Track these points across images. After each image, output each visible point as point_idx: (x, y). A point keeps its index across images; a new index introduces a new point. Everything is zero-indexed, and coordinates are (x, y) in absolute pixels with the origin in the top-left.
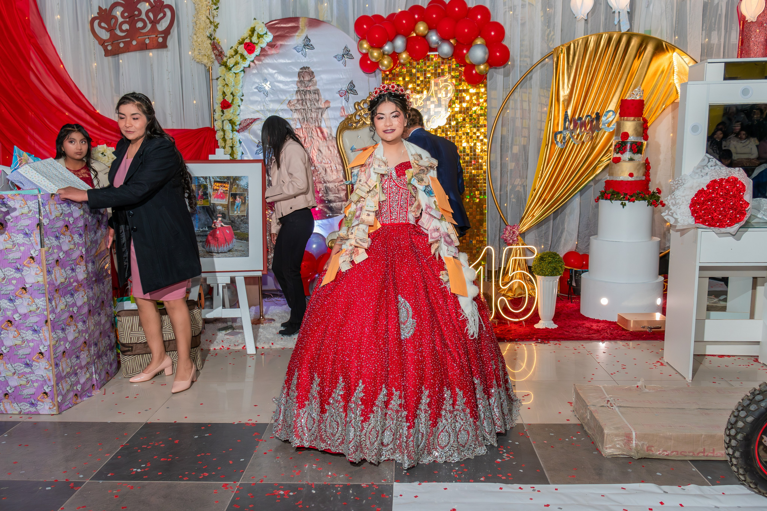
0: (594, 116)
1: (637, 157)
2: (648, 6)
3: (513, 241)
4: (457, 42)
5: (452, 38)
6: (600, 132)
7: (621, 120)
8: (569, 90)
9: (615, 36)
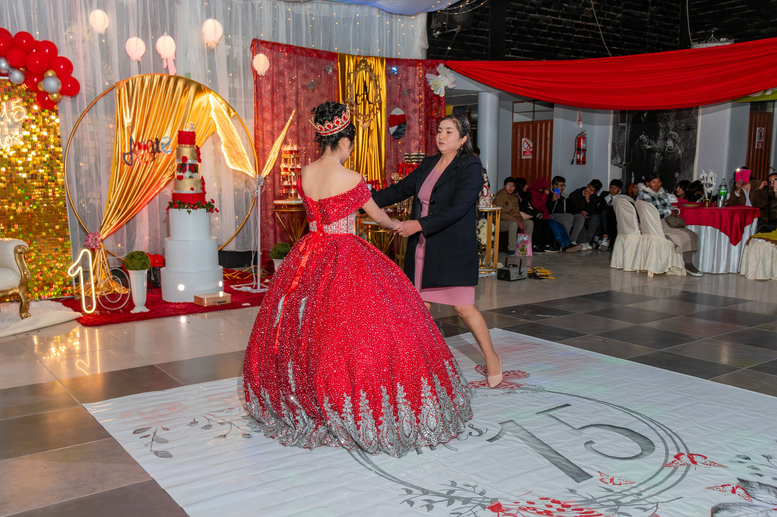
0: (154, 141)
1: (195, 175)
2: (186, 55)
3: (96, 246)
4: (27, 70)
5: (22, 67)
6: (160, 154)
7: (180, 146)
8: (132, 119)
9: (165, 78)
